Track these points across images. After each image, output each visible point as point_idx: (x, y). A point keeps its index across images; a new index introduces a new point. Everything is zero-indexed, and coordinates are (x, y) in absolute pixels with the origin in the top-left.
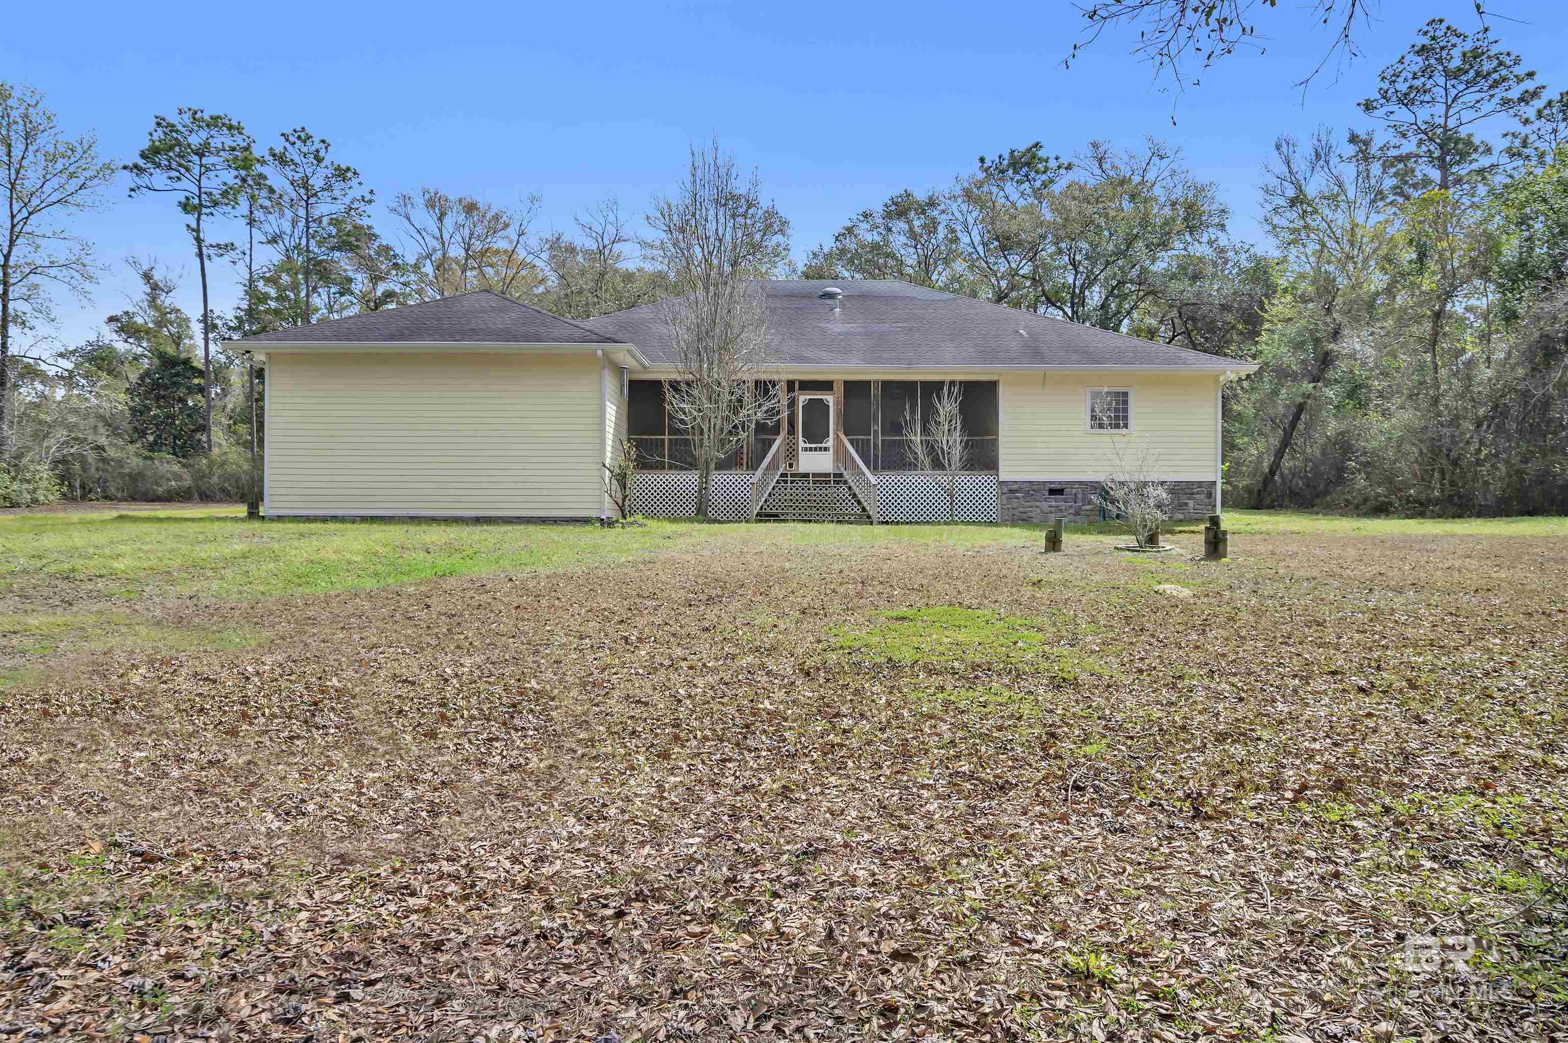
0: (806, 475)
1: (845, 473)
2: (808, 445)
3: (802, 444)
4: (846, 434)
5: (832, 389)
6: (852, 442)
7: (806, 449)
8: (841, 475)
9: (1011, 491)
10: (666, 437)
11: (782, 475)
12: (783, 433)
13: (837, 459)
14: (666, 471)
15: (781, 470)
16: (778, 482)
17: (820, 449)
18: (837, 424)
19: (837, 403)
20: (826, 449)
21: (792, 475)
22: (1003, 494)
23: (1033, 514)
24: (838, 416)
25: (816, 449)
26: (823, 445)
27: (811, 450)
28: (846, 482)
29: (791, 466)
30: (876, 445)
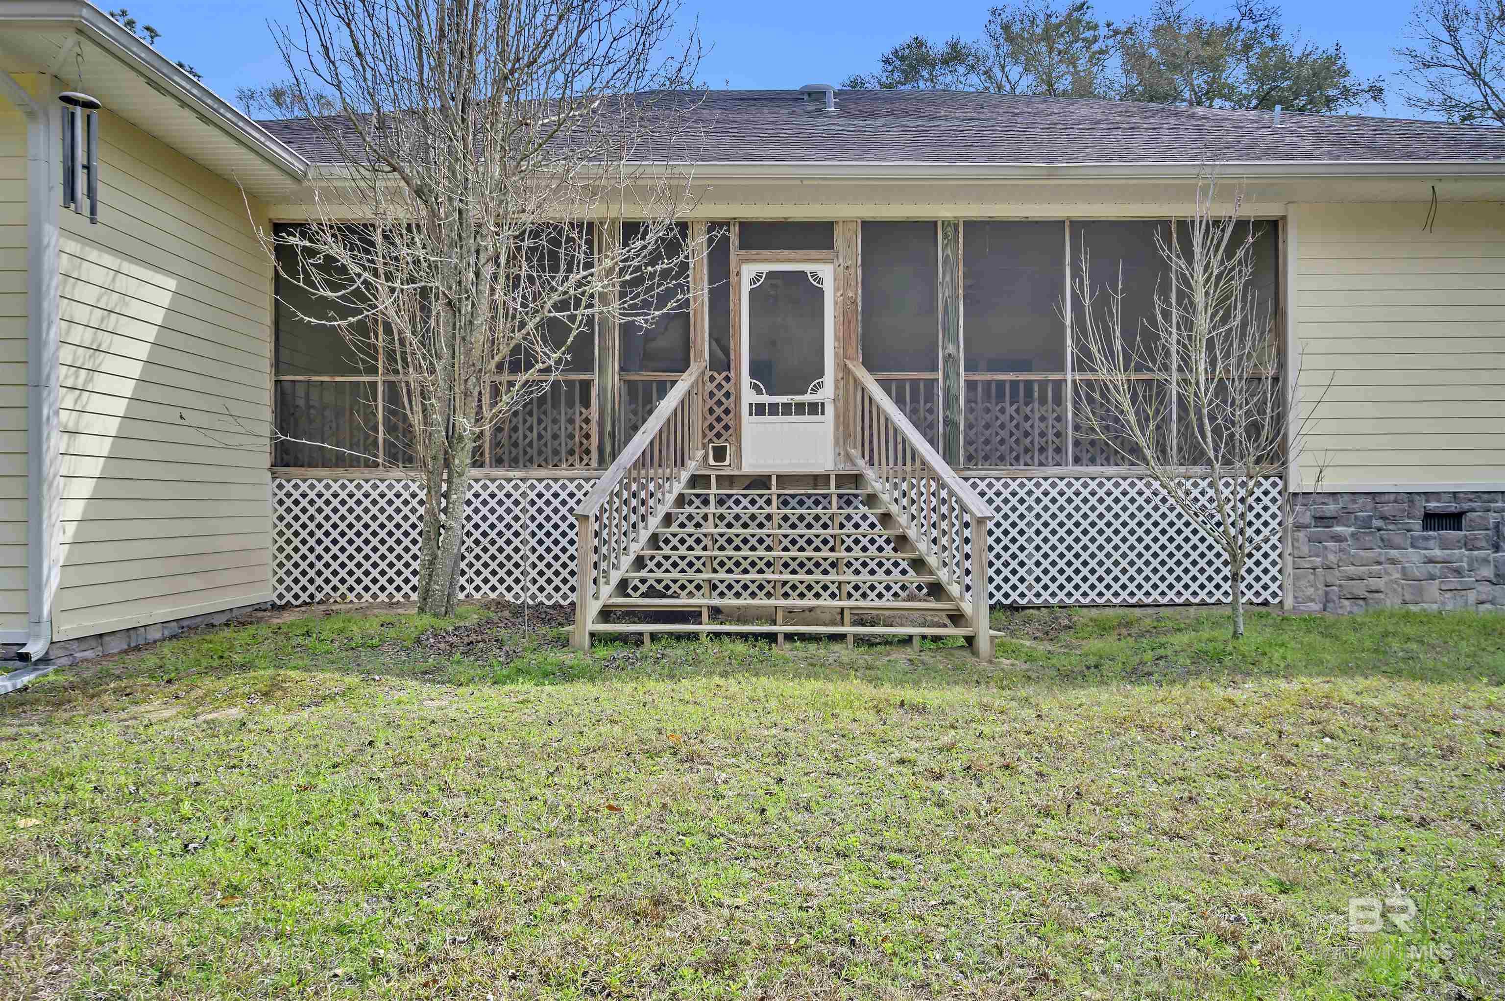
0: (761, 481)
1: (870, 474)
2: (766, 399)
3: (749, 397)
4: (870, 365)
5: (829, 245)
6: (885, 385)
7: (759, 410)
8: (857, 479)
9: (1321, 520)
10: (379, 379)
11: (695, 481)
12: (698, 366)
13: (844, 434)
14: (381, 472)
15: (692, 467)
16: (681, 501)
17: (800, 409)
18: (843, 340)
19: (843, 284)
20: (815, 408)
21: (726, 481)
22: (1298, 527)
23: (1379, 583)
24: (845, 319)
25: (787, 409)
26: (808, 398)
27: (774, 409)
28: (871, 500)
29: (720, 453)
30: (950, 400)
